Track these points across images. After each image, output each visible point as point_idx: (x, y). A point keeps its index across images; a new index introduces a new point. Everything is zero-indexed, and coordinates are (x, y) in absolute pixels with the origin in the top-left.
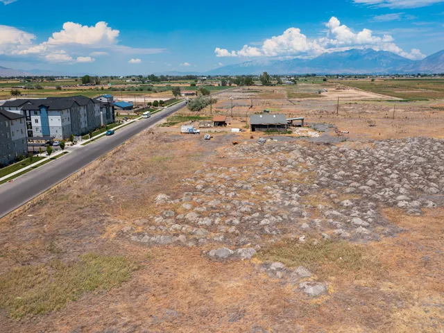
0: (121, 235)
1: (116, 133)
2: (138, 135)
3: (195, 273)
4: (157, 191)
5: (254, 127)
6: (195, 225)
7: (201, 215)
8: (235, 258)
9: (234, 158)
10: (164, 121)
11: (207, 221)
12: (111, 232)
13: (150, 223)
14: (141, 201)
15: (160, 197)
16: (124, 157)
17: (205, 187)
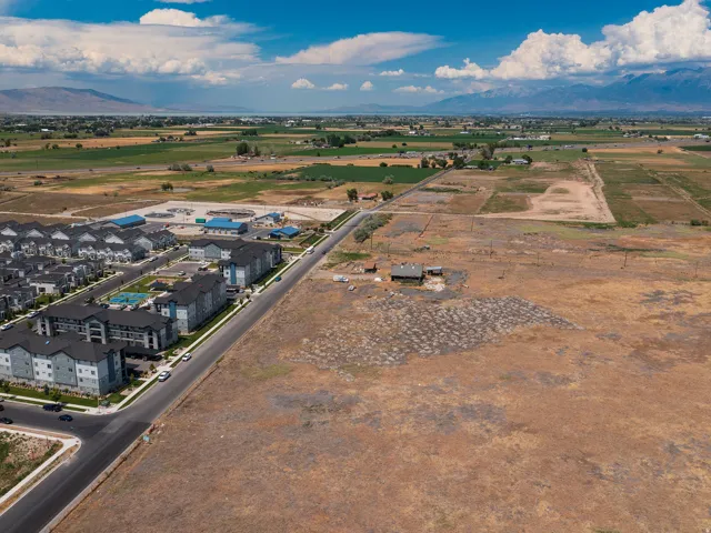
0: (286, 358)
1: (284, 277)
2: (300, 282)
3: (312, 373)
4: (305, 336)
5: (394, 278)
6: (318, 356)
7: (322, 351)
8: (328, 369)
9: (360, 312)
10: (324, 260)
11: (324, 354)
12: (282, 356)
13: (298, 353)
14: (296, 342)
15: (305, 340)
16: (290, 307)
17: (331, 335)
